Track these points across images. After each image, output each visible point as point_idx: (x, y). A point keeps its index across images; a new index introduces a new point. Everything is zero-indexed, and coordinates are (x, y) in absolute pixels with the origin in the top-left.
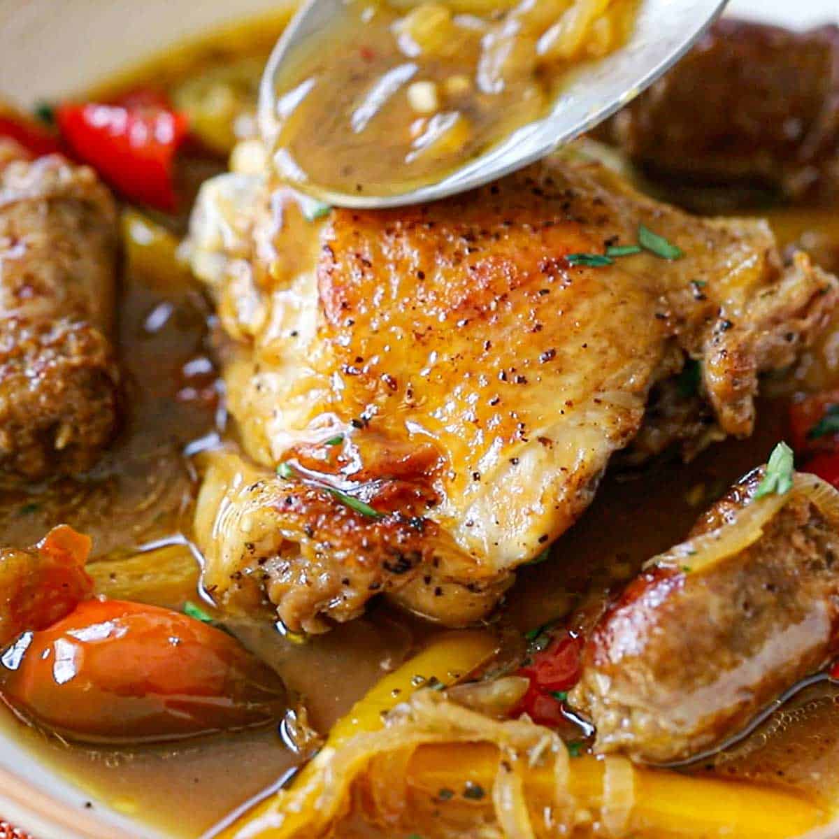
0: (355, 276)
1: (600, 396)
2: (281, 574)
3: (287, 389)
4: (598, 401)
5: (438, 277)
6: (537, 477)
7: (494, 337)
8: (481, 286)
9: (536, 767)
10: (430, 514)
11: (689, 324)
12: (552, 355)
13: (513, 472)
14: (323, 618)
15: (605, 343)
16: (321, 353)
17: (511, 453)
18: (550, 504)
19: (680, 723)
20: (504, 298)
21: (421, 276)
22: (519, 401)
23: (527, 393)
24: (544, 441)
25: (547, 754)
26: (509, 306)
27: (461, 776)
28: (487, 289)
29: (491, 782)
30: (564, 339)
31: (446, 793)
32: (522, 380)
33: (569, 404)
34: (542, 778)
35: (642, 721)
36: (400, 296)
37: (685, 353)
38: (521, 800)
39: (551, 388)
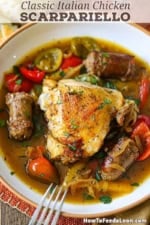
3: (59, 129)
4: (104, 129)
7: (89, 122)
8: (85, 114)
10: (83, 148)
13: (94, 141)
22: (93, 131)
24: (97, 136)
30: (98, 121)
33: (100, 130)
34: (95, 186)
37: (114, 118)
38: (92, 190)
39: (97, 128)
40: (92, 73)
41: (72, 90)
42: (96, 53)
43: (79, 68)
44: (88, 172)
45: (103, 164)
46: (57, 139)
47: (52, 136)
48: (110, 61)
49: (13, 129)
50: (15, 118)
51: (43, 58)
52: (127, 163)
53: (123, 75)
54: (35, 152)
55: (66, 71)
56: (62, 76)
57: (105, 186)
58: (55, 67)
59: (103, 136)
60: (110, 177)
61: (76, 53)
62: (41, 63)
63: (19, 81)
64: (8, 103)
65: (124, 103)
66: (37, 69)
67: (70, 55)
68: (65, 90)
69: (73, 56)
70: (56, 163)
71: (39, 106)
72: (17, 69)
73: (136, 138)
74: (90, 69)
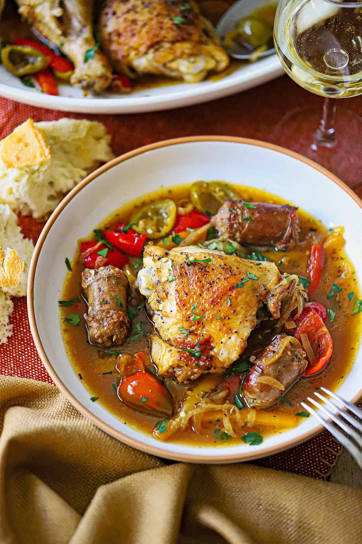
0: (185, 297)
1: (247, 319)
2: (178, 372)
3: (171, 323)
4: (247, 320)
5: (204, 295)
6: (236, 341)
7: (221, 309)
8: (215, 296)
9: (232, 414)
10: (212, 353)
11: (264, 296)
12: (235, 311)
13: (230, 340)
14: (189, 380)
15: (246, 306)
16: (179, 316)
17: (229, 336)
18: (240, 348)
19: (268, 401)
20: (221, 299)
21: (200, 295)
22: (228, 324)
23: (230, 321)
24: (236, 332)
25: (234, 411)
26: (222, 300)
27: (214, 417)
28: (217, 297)
29: (222, 419)
30: (237, 307)
31: (211, 422)
32: (229, 318)
33: (241, 323)
34: (233, 416)
35: (259, 401)
36: (196, 301)
37: (263, 303)
38: (229, 423)
39: (235, 319)
40: (226, 236)
41: (191, 259)
42: (233, 204)
43: (204, 229)
44: (222, 394)
45: (248, 379)
46: (168, 342)
47: (160, 337)
48: (257, 215)
49: (94, 324)
50: (97, 308)
51: (145, 217)
52: (288, 378)
53: (278, 239)
54: (130, 363)
55: (182, 234)
56: (176, 243)
57: (251, 417)
58: (165, 230)
59: (246, 332)
60: (258, 402)
61: (199, 207)
62: (141, 223)
63: (105, 252)
64: (85, 286)
65: (280, 280)
66: (134, 232)
67: (189, 208)
68: (181, 259)
69: (195, 211)
70: (168, 382)
71: (137, 290)
72: (100, 234)
73: (303, 337)
74: (223, 230)
